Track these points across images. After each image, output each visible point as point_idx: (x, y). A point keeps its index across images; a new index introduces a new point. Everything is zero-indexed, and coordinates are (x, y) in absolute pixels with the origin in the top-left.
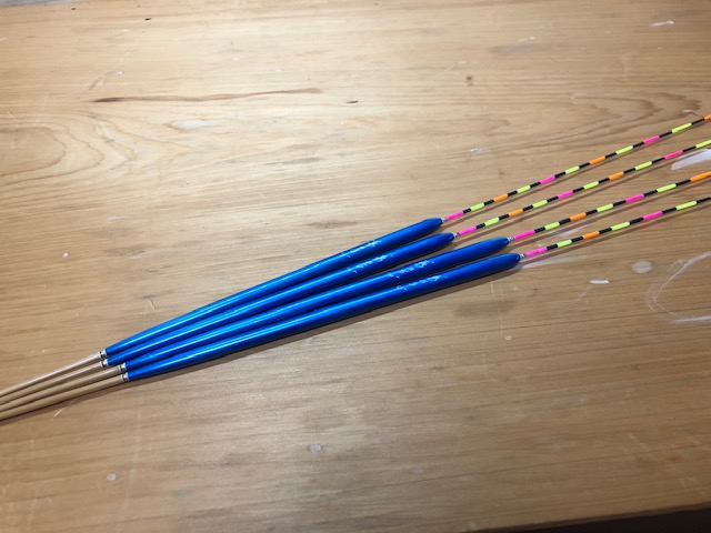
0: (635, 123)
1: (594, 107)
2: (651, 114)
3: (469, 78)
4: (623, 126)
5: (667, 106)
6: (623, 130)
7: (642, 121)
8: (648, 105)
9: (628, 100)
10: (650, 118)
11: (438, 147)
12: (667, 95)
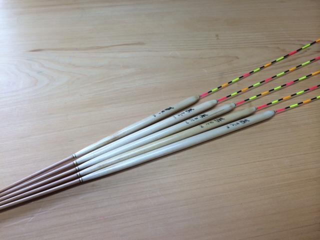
1: (278, 48)
3: (217, 36)
10: (306, 53)
11: (206, 71)
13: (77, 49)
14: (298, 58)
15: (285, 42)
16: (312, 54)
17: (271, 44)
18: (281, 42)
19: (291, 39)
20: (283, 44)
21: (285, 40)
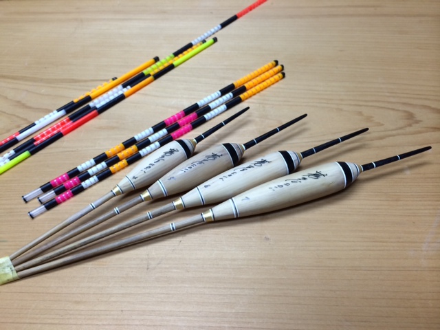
0: (394, 132)
1: (360, 113)
2: (410, 125)
4: (382, 134)
5: (428, 118)
6: (381, 138)
7: (400, 131)
8: (410, 116)
9: (393, 109)
10: (409, 129)
12: (429, 108)
13: (41, 80)
14: (390, 136)
15: (377, 104)
16: (420, 132)
17: (351, 105)
18: (370, 104)
19: (392, 100)
20: (371, 106)
21: (379, 101)
